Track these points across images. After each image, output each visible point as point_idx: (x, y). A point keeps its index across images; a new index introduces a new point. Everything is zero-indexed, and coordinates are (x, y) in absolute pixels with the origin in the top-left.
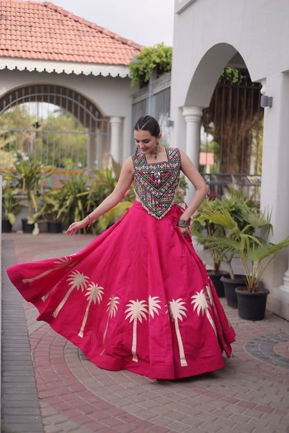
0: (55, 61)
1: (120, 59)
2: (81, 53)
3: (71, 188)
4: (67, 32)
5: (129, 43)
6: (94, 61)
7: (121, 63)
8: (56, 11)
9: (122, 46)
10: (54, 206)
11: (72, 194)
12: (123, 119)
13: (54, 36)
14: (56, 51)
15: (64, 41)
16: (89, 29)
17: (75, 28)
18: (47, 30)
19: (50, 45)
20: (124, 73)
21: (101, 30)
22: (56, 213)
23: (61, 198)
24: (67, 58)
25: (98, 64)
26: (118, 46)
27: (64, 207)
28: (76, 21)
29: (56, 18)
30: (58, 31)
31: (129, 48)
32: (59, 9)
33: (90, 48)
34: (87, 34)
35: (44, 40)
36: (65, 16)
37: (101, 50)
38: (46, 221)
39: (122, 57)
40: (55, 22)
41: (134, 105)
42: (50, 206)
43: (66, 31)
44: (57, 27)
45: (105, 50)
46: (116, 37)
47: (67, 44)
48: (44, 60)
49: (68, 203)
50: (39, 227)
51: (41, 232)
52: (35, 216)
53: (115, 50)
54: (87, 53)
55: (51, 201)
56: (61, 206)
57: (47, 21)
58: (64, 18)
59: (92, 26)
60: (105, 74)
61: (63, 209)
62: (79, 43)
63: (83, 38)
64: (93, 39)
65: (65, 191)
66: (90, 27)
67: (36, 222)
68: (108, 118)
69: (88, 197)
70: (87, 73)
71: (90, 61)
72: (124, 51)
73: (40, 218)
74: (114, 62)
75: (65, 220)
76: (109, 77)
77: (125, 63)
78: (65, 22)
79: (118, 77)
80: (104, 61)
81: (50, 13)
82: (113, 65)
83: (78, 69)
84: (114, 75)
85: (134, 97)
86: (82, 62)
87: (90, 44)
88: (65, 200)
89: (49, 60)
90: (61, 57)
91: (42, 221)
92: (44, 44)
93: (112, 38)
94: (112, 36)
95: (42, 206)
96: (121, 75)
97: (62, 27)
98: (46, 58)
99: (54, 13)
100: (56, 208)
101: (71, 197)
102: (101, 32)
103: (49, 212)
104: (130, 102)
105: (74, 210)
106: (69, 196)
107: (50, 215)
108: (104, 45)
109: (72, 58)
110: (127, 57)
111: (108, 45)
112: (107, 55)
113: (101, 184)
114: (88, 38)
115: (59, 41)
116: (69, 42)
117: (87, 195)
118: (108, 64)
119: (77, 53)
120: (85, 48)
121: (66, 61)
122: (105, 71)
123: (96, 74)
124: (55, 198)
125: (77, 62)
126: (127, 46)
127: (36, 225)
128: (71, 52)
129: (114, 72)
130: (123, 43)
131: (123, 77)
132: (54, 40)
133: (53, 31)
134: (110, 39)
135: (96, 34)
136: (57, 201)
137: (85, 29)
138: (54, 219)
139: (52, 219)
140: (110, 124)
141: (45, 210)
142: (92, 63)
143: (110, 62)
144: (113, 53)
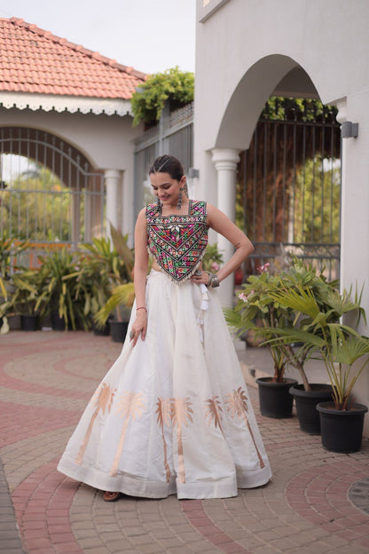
0: (28, 93)
1: (117, 91)
2: (65, 83)
3: (52, 268)
4: (44, 56)
5: (128, 70)
6: (81, 92)
7: (119, 96)
8: (27, 29)
9: (120, 74)
10: (29, 293)
11: (55, 275)
12: (122, 172)
13: (26, 61)
14: (30, 80)
15: (40, 68)
16: (73, 52)
17: (55, 51)
18: (17, 54)
19: (20, 72)
20: (123, 109)
21: (89, 54)
22: (33, 302)
23: (40, 282)
24: (46, 90)
25: (87, 97)
26: (114, 74)
27: (45, 293)
28: (55, 43)
29: (27, 38)
30: (30, 55)
31: (129, 77)
32: (31, 27)
33: (76, 77)
34: (71, 59)
35: (13, 66)
36: (40, 36)
37: (90, 79)
38: (18, 313)
39: (120, 88)
40: (27, 43)
41: (136, 154)
42: (25, 293)
43: (42, 54)
44: (29, 49)
45: (97, 79)
46: (111, 63)
47: (45, 72)
48: (13, 92)
49: (50, 288)
50: (9, 322)
51: (11, 329)
52: (4, 307)
53: (109, 80)
54: (72, 84)
55: (26, 286)
56: (40, 293)
57: (16, 42)
58: (39, 39)
59: (78, 49)
60: (97, 111)
61: (43, 297)
62: (61, 70)
63: (66, 64)
64: (79, 65)
65: (45, 271)
66: (74, 50)
67: (4, 315)
68: (102, 172)
69: (77, 280)
70: (72, 109)
71: (76, 93)
72: (123, 81)
73: (10, 310)
74: (110, 95)
75: (45, 312)
76: (103, 114)
77: (124, 96)
78: (40, 44)
79: (115, 115)
80: (95, 93)
81: (19, 32)
82: (109, 98)
83: (60, 105)
84: (110, 112)
85: (137, 142)
86: (66, 96)
87: (75, 71)
88: (44, 284)
89: (21, 92)
90: (37, 88)
91: (13, 314)
92: (13, 72)
93: (105, 64)
94: (105, 61)
95: (13, 293)
96: (119, 113)
97: (37, 50)
98: (16, 89)
99: (24, 32)
100: (32, 296)
101: (54, 280)
102: (90, 57)
103: (23, 301)
104: (131, 149)
105: (59, 298)
106: (50, 279)
107: (23, 305)
108: (94, 73)
109: (52, 90)
110: (127, 89)
111: (100, 73)
112: (99, 85)
113: (95, 261)
114: (72, 64)
115: (33, 67)
116: (47, 69)
117: (76, 277)
118: (101, 98)
119: (58, 82)
120: (69, 76)
121: (43, 94)
122: (97, 107)
123: (85, 110)
124: (31, 283)
125: (58, 95)
126: (126, 75)
127: (5, 320)
128: (50, 82)
129: (110, 108)
130: (121, 71)
131: (122, 115)
132: (26, 67)
133: (24, 55)
134: (103, 66)
135: (83, 59)
136: (34, 286)
137: (67, 52)
138: (30, 311)
139: (27, 310)
140: (105, 180)
141: (18, 299)
142: (80, 96)
143: (105, 95)
144: (108, 83)
